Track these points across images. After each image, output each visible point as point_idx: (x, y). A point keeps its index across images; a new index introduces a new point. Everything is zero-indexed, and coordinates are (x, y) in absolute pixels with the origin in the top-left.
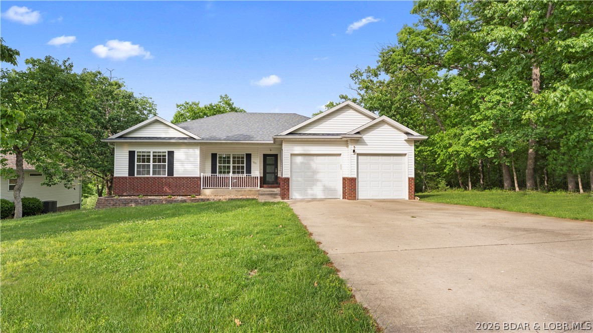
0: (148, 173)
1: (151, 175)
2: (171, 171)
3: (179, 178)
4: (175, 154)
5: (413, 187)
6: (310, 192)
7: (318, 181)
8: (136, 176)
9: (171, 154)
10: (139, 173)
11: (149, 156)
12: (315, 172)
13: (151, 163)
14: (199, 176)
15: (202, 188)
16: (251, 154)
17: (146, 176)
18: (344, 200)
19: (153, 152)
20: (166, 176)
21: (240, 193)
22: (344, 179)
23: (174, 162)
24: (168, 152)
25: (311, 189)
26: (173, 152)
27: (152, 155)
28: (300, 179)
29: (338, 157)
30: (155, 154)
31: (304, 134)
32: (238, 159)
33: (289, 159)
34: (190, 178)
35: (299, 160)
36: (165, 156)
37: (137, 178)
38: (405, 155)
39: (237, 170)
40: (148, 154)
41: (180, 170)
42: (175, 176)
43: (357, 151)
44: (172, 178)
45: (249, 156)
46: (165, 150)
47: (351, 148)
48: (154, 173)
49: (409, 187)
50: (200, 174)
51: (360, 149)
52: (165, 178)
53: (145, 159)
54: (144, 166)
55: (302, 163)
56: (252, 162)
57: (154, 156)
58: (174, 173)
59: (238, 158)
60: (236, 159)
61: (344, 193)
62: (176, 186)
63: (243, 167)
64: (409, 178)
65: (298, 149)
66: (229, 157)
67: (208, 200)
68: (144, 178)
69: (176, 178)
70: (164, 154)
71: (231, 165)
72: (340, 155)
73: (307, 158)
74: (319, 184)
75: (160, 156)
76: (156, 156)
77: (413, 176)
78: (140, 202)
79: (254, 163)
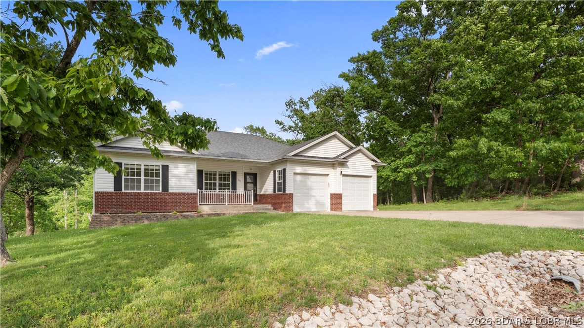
0: (139, 188)
1: (142, 190)
2: (165, 187)
3: (176, 194)
4: (169, 168)
5: (376, 201)
6: (306, 205)
7: (312, 196)
8: (123, 191)
9: (165, 168)
10: (127, 187)
11: (140, 169)
12: (310, 189)
13: (142, 178)
14: (196, 192)
15: (198, 205)
16: (236, 172)
17: (136, 191)
18: (332, 212)
19: (144, 165)
20: (161, 191)
21: (236, 208)
22: (331, 195)
23: (169, 177)
24: (162, 166)
25: (308, 203)
26: (168, 166)
27: (143, 168)
28: (299, 195)
29: (326, 177)
30: (147, 167)
31: (305, 156)
32: (223, 177)
33: (292, 177)
34: (187, 194)
35: (299, 178)
36: (159, 170)
37: (126, 193)
38: (371, 177)
39: (223, 187)
40: (138, 167)
41: (175, 186)
42: (170, 191)
43: (343, 173)
44: (167, 194)
45: (234, 174)
46: (158, 163)
47: (339, 170)
48: (146, 188)
49: (374, 201)
50: (197, 191)
51: (345, 171)
52: (160, 193)
53: (135, 172)
54: (133, 180)
55: (301, 181)
56: (237, 180)
57: (145, 169)
58: (169, 189)
59: (224, 175)
60: (222, 177)
61: (331, 207)
62: (172, 203)
63: (228, 185)
64: (374, 194)
65: (299, 169)
66: (215, 175)
67: (224, 214)
68: (135, 194)
69: (172, 194)
70: (157, 168)
71: (217, 182)
72: (328, 175)
73: (304, 176)
74: (313, 199)
75: (153, 170)
76: (147, 169)
77: (376, 193)
78: (153, 219)
79: (240, 181)
